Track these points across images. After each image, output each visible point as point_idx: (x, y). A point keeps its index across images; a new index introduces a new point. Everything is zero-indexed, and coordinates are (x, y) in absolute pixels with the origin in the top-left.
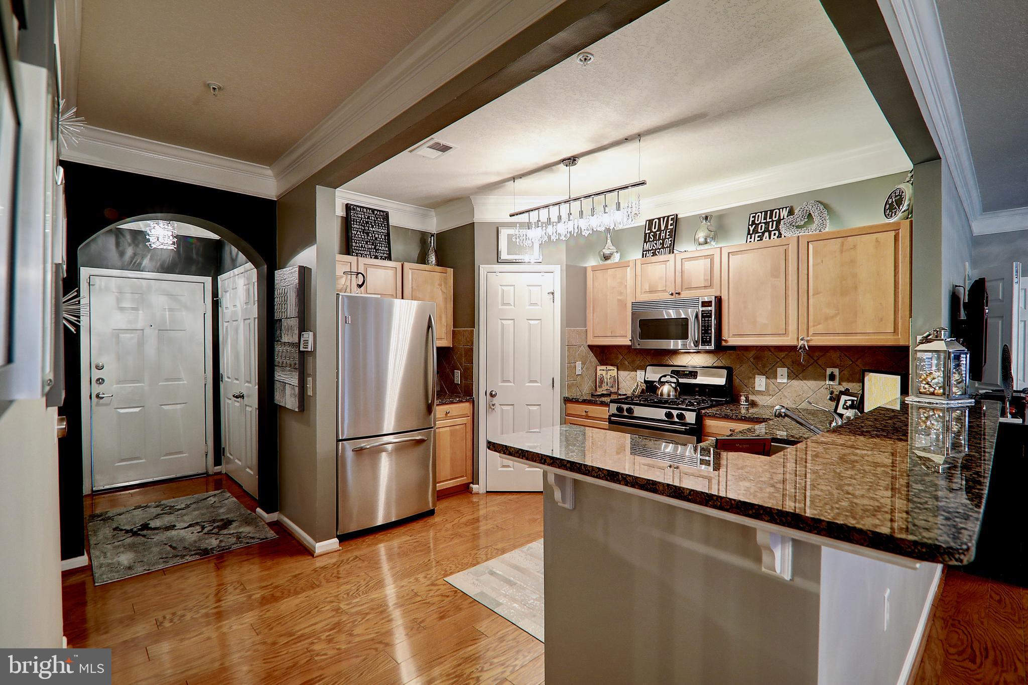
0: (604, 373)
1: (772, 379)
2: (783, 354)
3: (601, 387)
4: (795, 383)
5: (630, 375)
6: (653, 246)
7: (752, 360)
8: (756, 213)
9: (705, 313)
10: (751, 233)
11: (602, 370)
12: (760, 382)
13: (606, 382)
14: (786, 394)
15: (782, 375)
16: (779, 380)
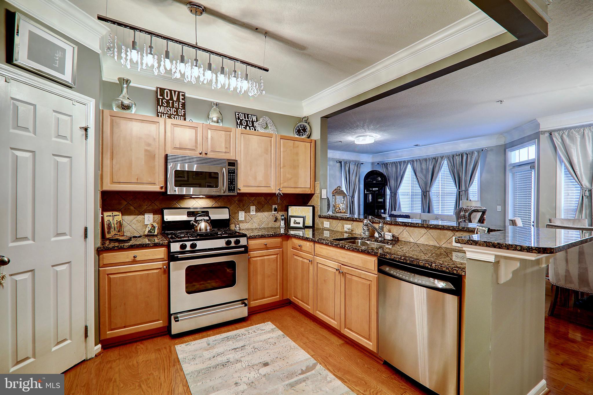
0: (111, 219)
1: (248, 213)
2: (253, 199)
3: (109, 232)
4: (260, 214)
5: (136, 219)
6: (167, 111)
7: (237, 202)
8: (239, 113)
9: (231, 171)
10: (239, 124)
11: (108, 216)
12: (242, 215)
13: (113, 227)
14: (255, 220)
15: (253, 210)
16: (251, 213)
